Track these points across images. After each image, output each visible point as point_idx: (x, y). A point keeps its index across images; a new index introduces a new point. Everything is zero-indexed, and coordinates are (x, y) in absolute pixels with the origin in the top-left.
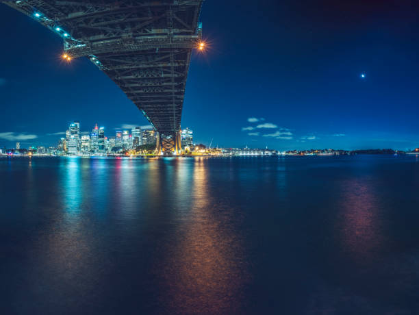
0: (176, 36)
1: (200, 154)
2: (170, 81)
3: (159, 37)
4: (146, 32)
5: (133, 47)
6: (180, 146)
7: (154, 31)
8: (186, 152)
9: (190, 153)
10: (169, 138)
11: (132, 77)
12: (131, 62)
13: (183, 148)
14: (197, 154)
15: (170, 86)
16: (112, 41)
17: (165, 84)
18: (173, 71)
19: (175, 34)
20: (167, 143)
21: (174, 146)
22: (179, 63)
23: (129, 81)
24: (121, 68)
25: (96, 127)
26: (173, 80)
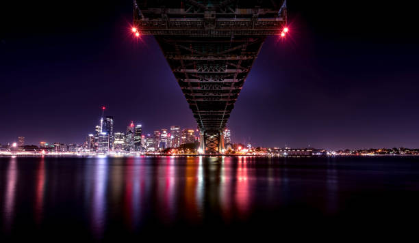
0: (260, 20)
1: (243, 153)
2: (231, 77)
3: (242, 20)
4: (230, 11)
5: (213, 32)
6: (223, 145)
7: (238, 11)
8: (230, 151)
9: (234, 152)
10: (212, 137)
11: (195, 71)
12: (199, 52)
13: (226, 148)
14: (240, 153)
15: (229, 83)
16: (192, 20)
17: (225, 80)
18: (239, 66)
19: (261, 16)
20: (211, 142)
21: (218, 146)
22: (247, 57)
23: (191, 76)
24: (188, 58)
25: (132, 124)
26: (236, 76)
